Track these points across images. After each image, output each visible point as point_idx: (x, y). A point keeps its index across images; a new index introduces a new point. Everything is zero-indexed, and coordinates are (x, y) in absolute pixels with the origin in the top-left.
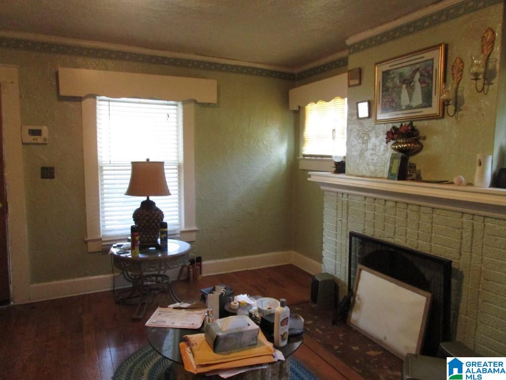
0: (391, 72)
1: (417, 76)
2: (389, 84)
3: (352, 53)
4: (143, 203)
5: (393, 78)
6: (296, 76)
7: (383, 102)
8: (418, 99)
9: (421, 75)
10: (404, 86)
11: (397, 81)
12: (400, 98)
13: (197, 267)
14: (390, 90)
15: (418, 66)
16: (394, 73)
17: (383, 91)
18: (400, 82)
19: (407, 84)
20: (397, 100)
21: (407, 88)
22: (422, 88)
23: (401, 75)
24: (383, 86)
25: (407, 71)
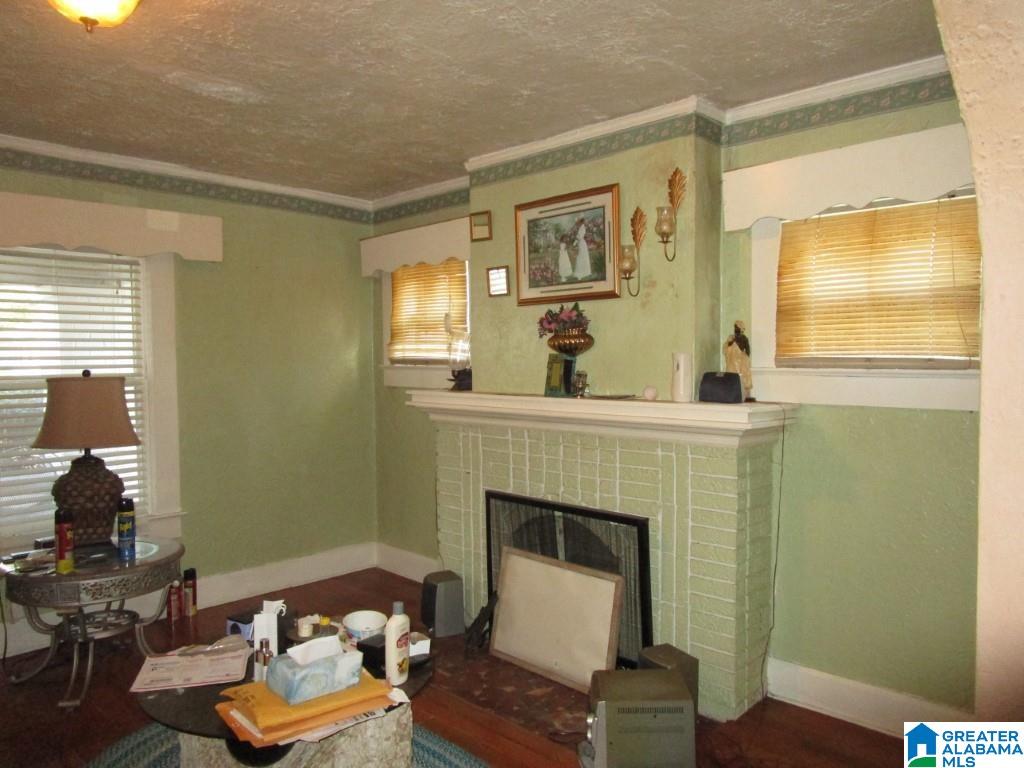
0: (542, 222)
1: (582, 231)
2: (541, 241)
3: (476, 185)
4: (76, 463)
5: (546, 231)
6: (372, 216)
7: (530, 269)
8: (585, 268)
9: (588, 230)
10: (563, 246)
11: (551, 236)
12: (557, 265)
13: (187, 590)
14: (541, 251)
15: (582, 215)
16: (545, 223)
17: (530, 252)
18: (556, 238)
19: (566, 243)
20: (552, 268)
21: (567, 248)
22: (590, 250)
23: (557, 229)
24: (530, 244)
25: (566, 223)
